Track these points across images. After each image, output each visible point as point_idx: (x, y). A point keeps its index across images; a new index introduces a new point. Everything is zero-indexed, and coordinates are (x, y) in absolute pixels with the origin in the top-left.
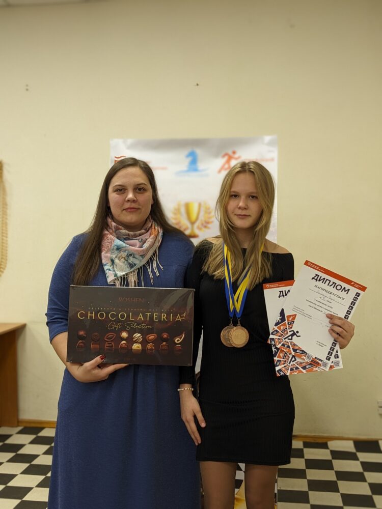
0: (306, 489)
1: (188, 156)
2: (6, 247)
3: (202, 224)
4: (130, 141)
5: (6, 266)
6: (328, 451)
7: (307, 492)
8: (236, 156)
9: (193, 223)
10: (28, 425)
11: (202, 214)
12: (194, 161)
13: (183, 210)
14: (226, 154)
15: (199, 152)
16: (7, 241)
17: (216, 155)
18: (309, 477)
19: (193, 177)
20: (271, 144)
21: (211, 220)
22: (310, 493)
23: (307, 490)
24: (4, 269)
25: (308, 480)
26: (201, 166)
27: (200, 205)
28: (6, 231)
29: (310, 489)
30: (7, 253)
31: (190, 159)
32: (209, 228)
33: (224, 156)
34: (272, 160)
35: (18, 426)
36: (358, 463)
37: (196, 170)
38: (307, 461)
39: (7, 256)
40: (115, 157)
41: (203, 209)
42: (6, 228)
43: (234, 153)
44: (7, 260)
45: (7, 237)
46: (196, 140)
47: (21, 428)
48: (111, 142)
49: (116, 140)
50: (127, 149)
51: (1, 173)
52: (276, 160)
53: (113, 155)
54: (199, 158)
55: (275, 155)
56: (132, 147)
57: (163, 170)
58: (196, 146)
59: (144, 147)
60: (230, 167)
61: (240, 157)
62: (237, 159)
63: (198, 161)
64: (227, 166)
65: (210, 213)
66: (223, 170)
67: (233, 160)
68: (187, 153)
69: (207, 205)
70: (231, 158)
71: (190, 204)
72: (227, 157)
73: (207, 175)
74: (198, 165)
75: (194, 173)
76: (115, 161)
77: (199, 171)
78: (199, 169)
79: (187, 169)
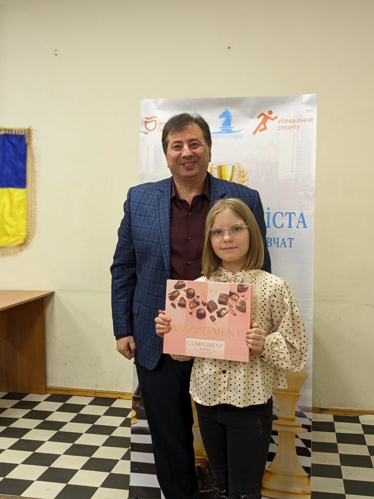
0: (338, 463)
1: (221, 117)
2: (35, 215)
4: (161, 101)
5: (34, 234)
6: (359, 426)
7: (340, 467)
8: (272, 116)
10: (56, 393)
11: (235, 177)
13: (215, 174)
14: (262, 114)
16: (36, 208)
17: (252, 117)
18: (340, 452)
19: (227, 139)
20: (309, 103)
22: (343, 468)
23: (340, 465)
24: (33, 237)
25: (340, 455)
26: (235, 127)
27: (233, 167)
28: (35, 198)
29: (343, 464)
30: (35, 221)
31: (224, 119)
33: (259, 117)
34: (311, 120)
35: (46, 393)
37: (230, 131)
38: (338, 435)
39: (35, 224)
40: (146, 118)
41: (236, 172)
42: (35, 195)
43: (270, 112)
44: (35, 227)
45: (35, 205)
46: (230, 99)
47: (49, 395)
48: (141, 102)
49: (147, 100)
50: (158, 109)
51: (30, 140)
52: (315, 120)
53: (143, 115)
54: (233, 118)
55: (314, 115)
56: (163, 107)
58: (231, 106)
59: (175, 107)
60: (265, 128)
61: (276, 117)
62: (273, 119)
63: (232, 122)
64: (262, 127)
65: (244, 176)
66: (258, 132)
67: (269, 121)
68: (221, 113)
69: (241, 168)
70: (266, 118)
71: (223, 167)
72: (262, 117)
73: (241, 137)
74: (232, 126)
75: (228, 135)
76: (146, 122)
77: (233, 132)
78: (233, 130)
79: (220, 130)
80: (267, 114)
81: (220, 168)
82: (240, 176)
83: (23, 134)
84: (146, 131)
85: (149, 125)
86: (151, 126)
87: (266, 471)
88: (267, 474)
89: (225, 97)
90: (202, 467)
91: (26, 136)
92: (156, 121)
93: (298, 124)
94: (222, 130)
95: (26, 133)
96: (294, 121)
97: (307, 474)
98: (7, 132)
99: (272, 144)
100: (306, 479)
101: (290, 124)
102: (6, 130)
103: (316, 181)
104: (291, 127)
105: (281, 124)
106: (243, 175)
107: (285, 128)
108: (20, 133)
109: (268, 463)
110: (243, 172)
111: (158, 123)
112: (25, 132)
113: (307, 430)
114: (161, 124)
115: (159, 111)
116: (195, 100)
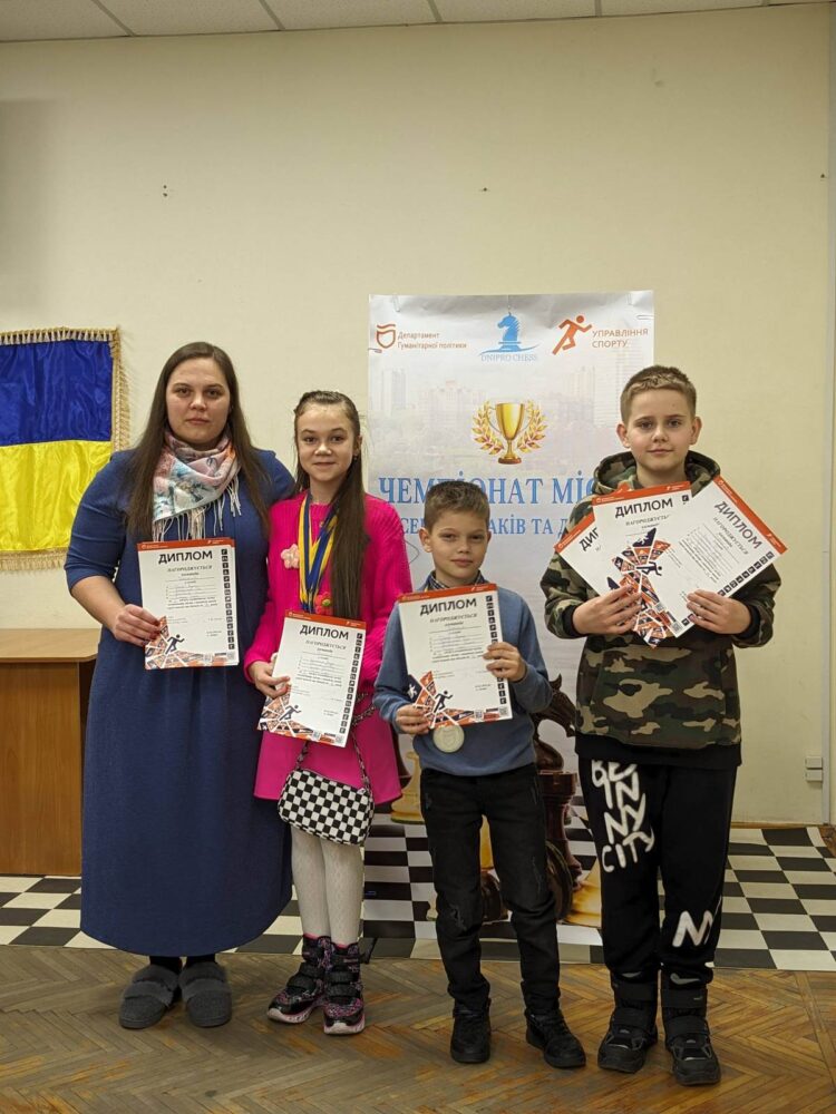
1: (500, 325)
3: (526, 441)
4: (402, 299)
8: (583, 325)
9: (510, 439)
11: (525, 423)
12: (512, 334)
13: (493, 416)
14: (567, 322)
15: (519, 316)
17: (550, 326)
19: (511, 361)
20: (640, 304)
21: (542, 433)
26: (523, 341)
27: (522, 406)
31: (506, 328)
32: (538, 447)
33: (561, 327)
34: (646, 331)
36: (773, 858)
37: (516, 349)
40: (378, 327)
41: (527, 414)
43: (580, 319)
46: (515, 296)
48: (370, 300)
49: (379, 297)
50: (398, 312)
51: (118, 351)
52: (651, 332)
53: (375, 322)
54: (520, 327)
55: (649, 323)
56: (406, 308)
57: (459, 349)
58: (515, 308)
59: (425, 308)
60: (573, 344)
61: (590, 327)
62: (584, 330)
63: (519, 333)
64: (567, 343)
65: (539, 421)
66: (561, 349)
67: (578, 332)
68: (501, 320)
69: (535, 408)
70: (574, 328)
71: (505, 406)
72: (568, 326)
73: (534, 357)
74: (518, 340)
75: (512, 354)
76: (378, 333)
77: (520, 350)
78: (521, 346)
79: (499, 346)
80: (576, 322)
81: (500, 408)
82: (532, 420)
83: (105, 340)
84: (381, 348)
85: (381, 338)
86: (386, 339)
87: (583, 886)
88: (584, 891)
89: (508, 294)
91: (111, 345)
92: (394, 331)
93: (624, 338)
94: (504, 347)
95: (111, 339)
96: (618, 333)
98: (74, 337)
99: (583, 369)
101: (612, 338)
102: (72, 332)
104: (613, 343)
105: (597, 338)
107: (604, 344)
108: (99, 338)
109: (585, 873)
110: (538, 414)
111: (397, 335)
112: (108, 336)
114: (403, 336)
115: (399, 315)
116: (459, 297)
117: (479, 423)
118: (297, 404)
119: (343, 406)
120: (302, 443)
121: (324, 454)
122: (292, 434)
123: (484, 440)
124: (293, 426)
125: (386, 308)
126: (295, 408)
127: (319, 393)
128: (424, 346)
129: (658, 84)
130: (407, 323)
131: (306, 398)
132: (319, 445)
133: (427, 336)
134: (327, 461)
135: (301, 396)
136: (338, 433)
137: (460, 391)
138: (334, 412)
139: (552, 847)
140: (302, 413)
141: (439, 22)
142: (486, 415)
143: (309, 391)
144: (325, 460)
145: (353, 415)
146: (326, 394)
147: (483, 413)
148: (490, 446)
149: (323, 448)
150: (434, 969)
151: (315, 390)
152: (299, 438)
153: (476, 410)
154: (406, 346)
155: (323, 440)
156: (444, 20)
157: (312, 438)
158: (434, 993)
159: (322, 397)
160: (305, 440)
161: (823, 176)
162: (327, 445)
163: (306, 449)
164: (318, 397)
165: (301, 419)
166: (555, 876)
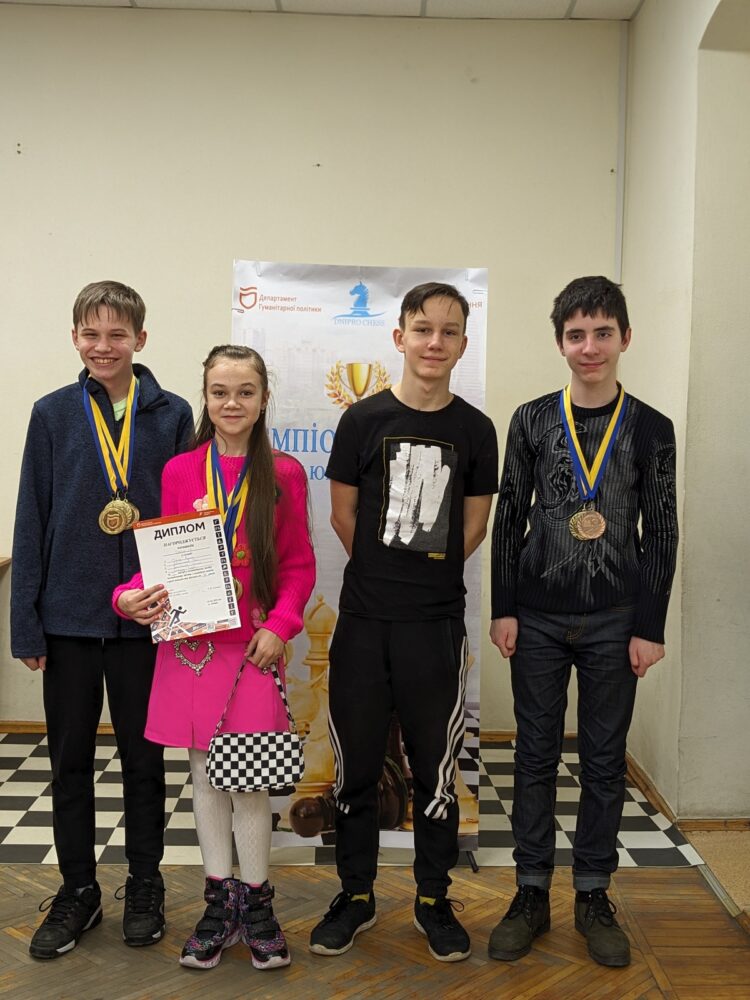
1: (352, 293)
4: (263, 265)
9: (359, 395)
11: (373, 381)
12: (362, 301)
13: (344, 374)
15: (369, 286)
17: (397, 295)
20: (475, 280)
26: (372, 308)
27: (370, 366)
31: (357, 296)
34: (480, 304)
37: (365, 314)
40: (242, 289)
41: (374, 374)
46: (367, 268)
47: (5, 735)
48: (234, 264)
49: (243, 262)
50: (260, 276)
52: (485, 306)
53: (238, 284)
54: (370, 295)
55: (484, 297)
56: (267, 273)
57: (315, 312)
58: (367, 278)
59: (286, 274)
63: (369, 301)
65: (386, 380)
68: (352, 288)
69: (381, 368)
71: (355, 366)
73: (382, 323)
74: (368, 306)
75: (362, 319)
76: (241, 295)
77: (368, 315)
78: (370, 312)
79: (350, 312)
81: (351, 367)
82: (380, 379)
84: (243, 308)
85: (244, 299)
86: (248, 300)
89: (360, 265)
90: (325, 798)
92: (255, 294)
94: (355, 312)
97: (474, 795)
100: (472, 802)
103: (487, 390)
106: (383, 378)
110: (385, 374)
111: (258, 297)
113: (473, 735)
114: (264, 298)
115: (260, 279)
116: (316, 266)
117: (331, 380)
118: (207, 357)
119: (252, 360)
120: (211, 396)
121: (233, 409)
122: (201, 386)
123: (336, 396)
124: (202, 378)
125: (249, 273)
126: (204, 360)
127: (229, 346)
128: (283, 309)
129: (474, 81)
130: (267, 287)
131: (216, 351)
132: (229, 399)
133: (285, 299)
134: (234, 415)
135: (211, 349)
136: (248, 388)
137: (314, 350)
138: (243, 367)
139: (391, 762)
140: (213, 366)
141: (280, 11)
142: (338, 373)
143: (219, 345)
144: (233, 414)
145: (262, 371)
146: (236, 348)
147: (335, 371)
148: (341, 401)
149: (231, 403)
150: (285, 875)
151: (225, 344)
152: (208, 390)
153: (328, 368)
154: (267, 308)
155: (233, 394)
156: (285, 9)
157: (221, 392)
158: (288, 898)
159: (233, 351)
160: (215, 393)
161: (612, 171)
162: (235, 400)
163: (214, 402)
164: (229, 351)
165: (211, 372)
166: (392, 788)
